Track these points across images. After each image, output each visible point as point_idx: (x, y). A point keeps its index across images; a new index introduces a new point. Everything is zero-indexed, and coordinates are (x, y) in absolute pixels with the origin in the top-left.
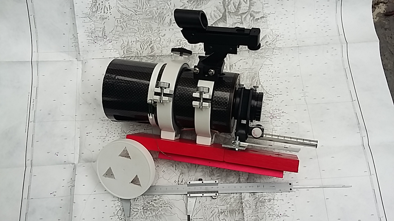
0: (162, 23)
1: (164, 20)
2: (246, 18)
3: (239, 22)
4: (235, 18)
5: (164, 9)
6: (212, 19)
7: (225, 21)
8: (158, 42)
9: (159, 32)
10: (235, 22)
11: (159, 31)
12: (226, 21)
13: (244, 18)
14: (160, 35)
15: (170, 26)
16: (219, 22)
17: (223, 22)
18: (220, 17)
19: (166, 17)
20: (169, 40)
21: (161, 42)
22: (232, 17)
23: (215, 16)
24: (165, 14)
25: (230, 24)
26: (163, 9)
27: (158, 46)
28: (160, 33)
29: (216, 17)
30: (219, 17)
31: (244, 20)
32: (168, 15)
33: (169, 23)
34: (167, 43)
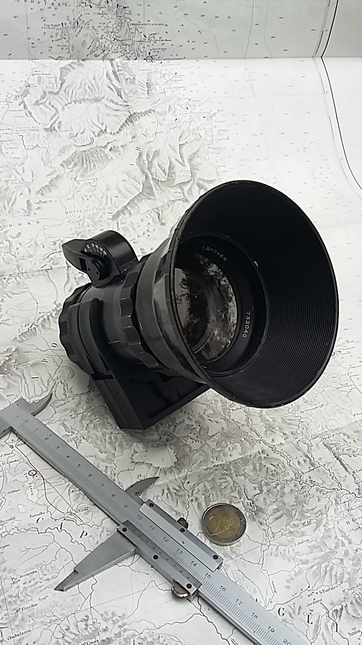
0: (8, 211)
1: (13, 204)
2: (191, 191)
3: (180, 198)
4: (169, 192)
5: (10, 181)
6: (123, 195)
7: (152, 197)
8: (5, 250)
9: (5, 230)
10: (172, 200)
11: (5, 227)
12: (153, 195)
13: (188, 191)
14: (7, 235)
15: (28, 215)
16: (139, 201)
17: (148, 199)
18: (139, 191)
19: (16, 198)
20: (33, 243)
21: (13, 250)
22: (162, 189)
23: (127, 190)
24: (13, 192)
25: (163, 202)
26: (7, 181)
27: (5, 257)
28: (6, 232)
29: (130, 192)
30: (136, 190)
31: (188, 194)
32: (21, 194)
33: (26, 210)
34: (28, 249)
